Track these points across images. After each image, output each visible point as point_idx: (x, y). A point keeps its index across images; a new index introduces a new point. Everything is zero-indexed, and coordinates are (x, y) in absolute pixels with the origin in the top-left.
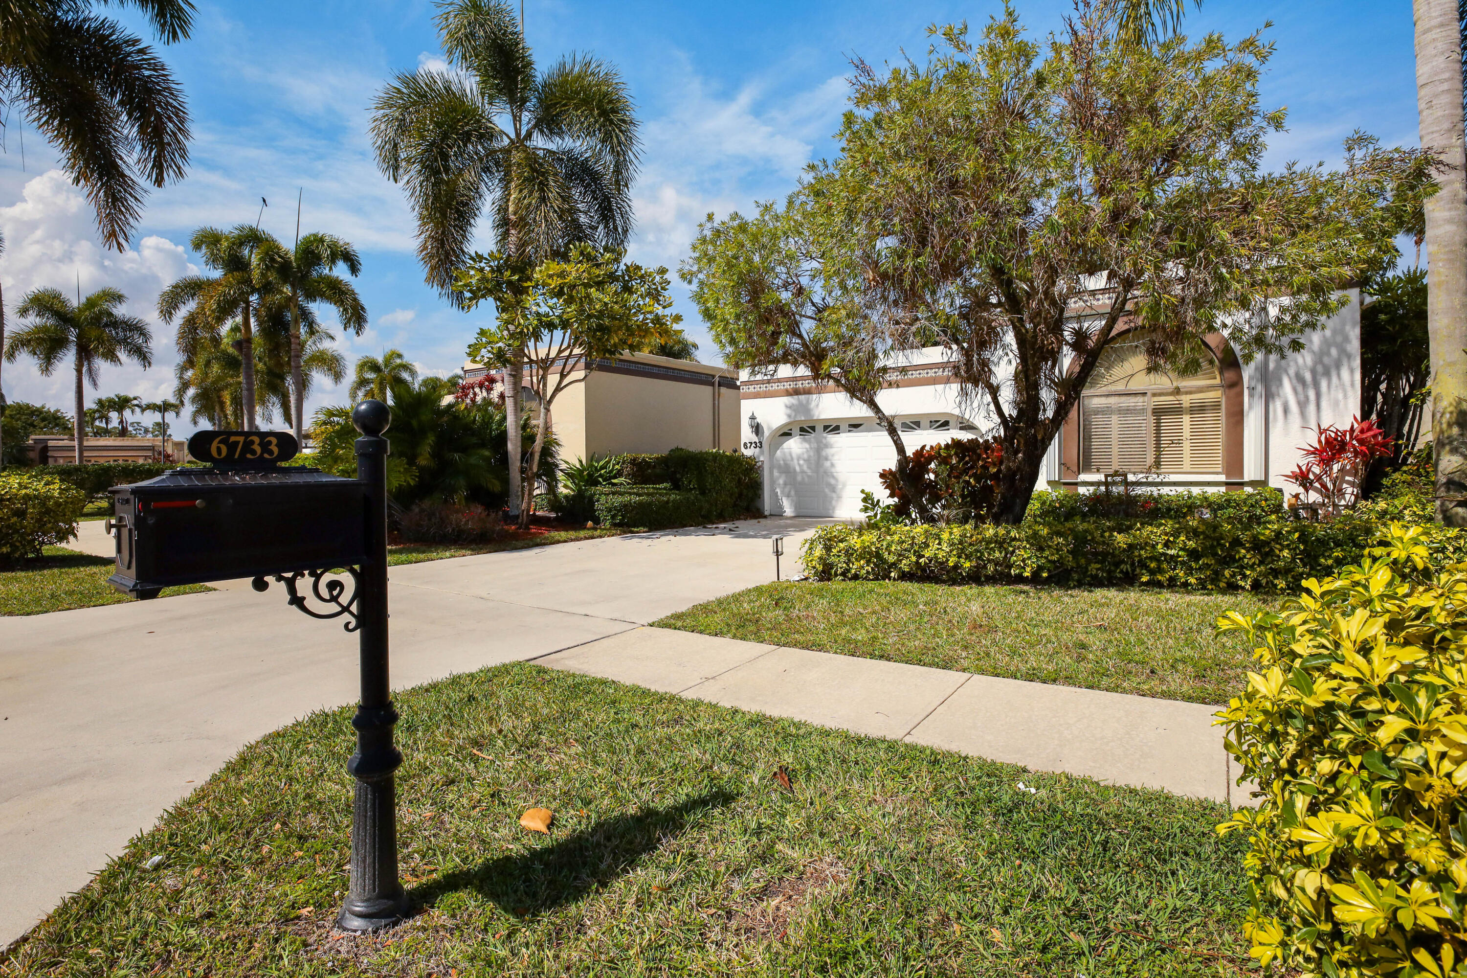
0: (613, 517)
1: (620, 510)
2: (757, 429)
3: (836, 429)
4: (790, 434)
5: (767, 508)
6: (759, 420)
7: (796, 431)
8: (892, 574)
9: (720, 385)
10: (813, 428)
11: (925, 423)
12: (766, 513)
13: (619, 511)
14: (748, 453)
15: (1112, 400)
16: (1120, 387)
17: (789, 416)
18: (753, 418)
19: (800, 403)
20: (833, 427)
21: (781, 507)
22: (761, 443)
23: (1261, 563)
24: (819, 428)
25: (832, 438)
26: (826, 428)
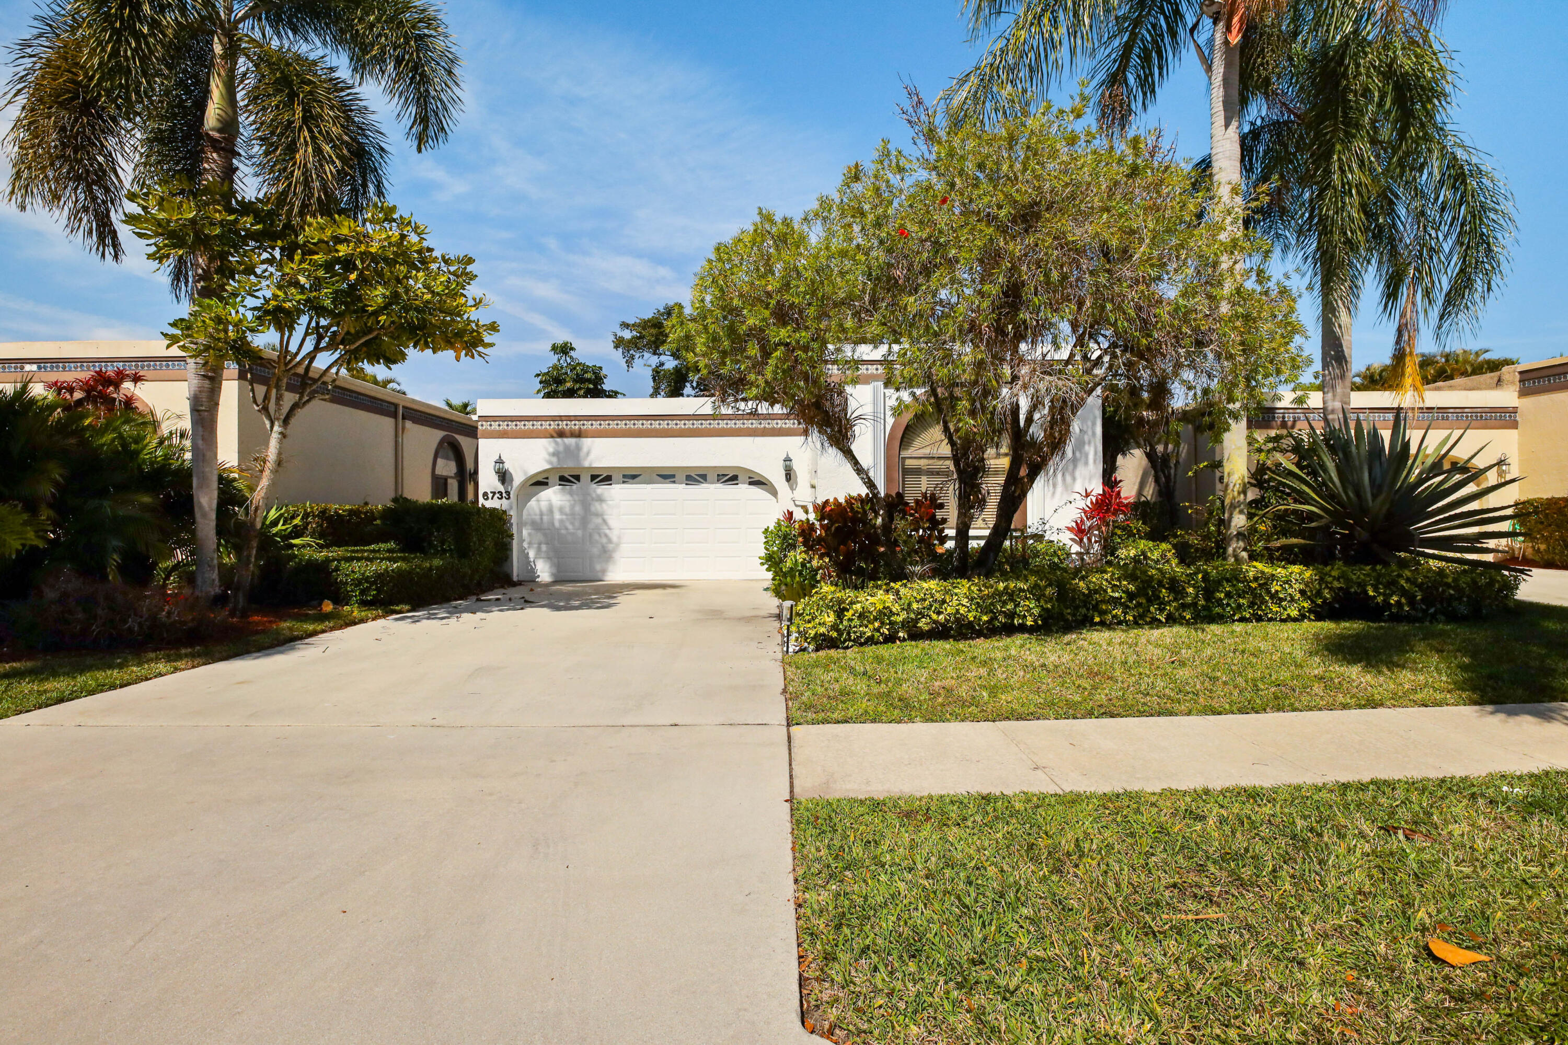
0: (363, 592)
1: (375, 583)
2: (504, 476)
3: (607, 479)
4: (546, 484)
5: (516, 571)
6: (506, 466)
7: (554, 479)
8: (901, 634)
9: (404, 418)
10: (577, 478)
11: (712, 476)
12: (515, 579)
13: (372, 584)
14: (489, 504)
15: (923, 462)
16: (927, 451)
17: (550, 462)
18: (500, 461)
19: (567, 448)
20: (603, 478)
21: (533, 571)
22: (508, 493)
23: (1175, 599)
24: (585, 478)
25: (602, 489)
26: (593, 478)
